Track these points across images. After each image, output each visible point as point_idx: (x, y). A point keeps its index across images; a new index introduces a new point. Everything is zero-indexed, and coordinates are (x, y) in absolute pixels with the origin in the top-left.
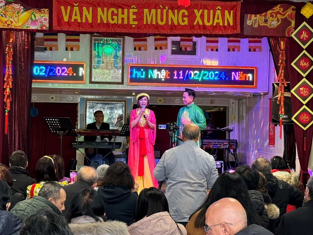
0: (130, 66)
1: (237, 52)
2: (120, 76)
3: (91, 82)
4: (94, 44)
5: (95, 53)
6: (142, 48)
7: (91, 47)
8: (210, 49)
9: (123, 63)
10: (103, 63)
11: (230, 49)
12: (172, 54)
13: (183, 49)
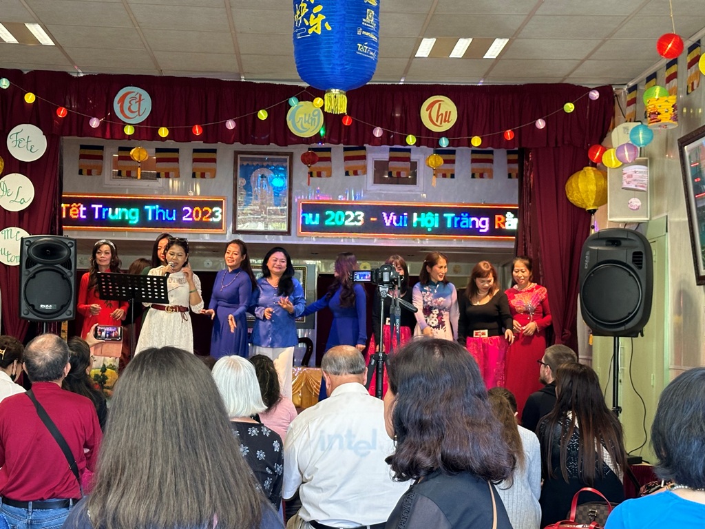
0: (303, 204)
1: (488, 179)
2: (286, 221)
3: (235, 232)
4: (240, 166)
5: (241, 182)
6: (324, 173)
7: (235, 171)
8: (440, 175)
9: (290, 198)
10: (256, 198)
11: (476, 174)
12: (375, 183)
13: (394, 175)
